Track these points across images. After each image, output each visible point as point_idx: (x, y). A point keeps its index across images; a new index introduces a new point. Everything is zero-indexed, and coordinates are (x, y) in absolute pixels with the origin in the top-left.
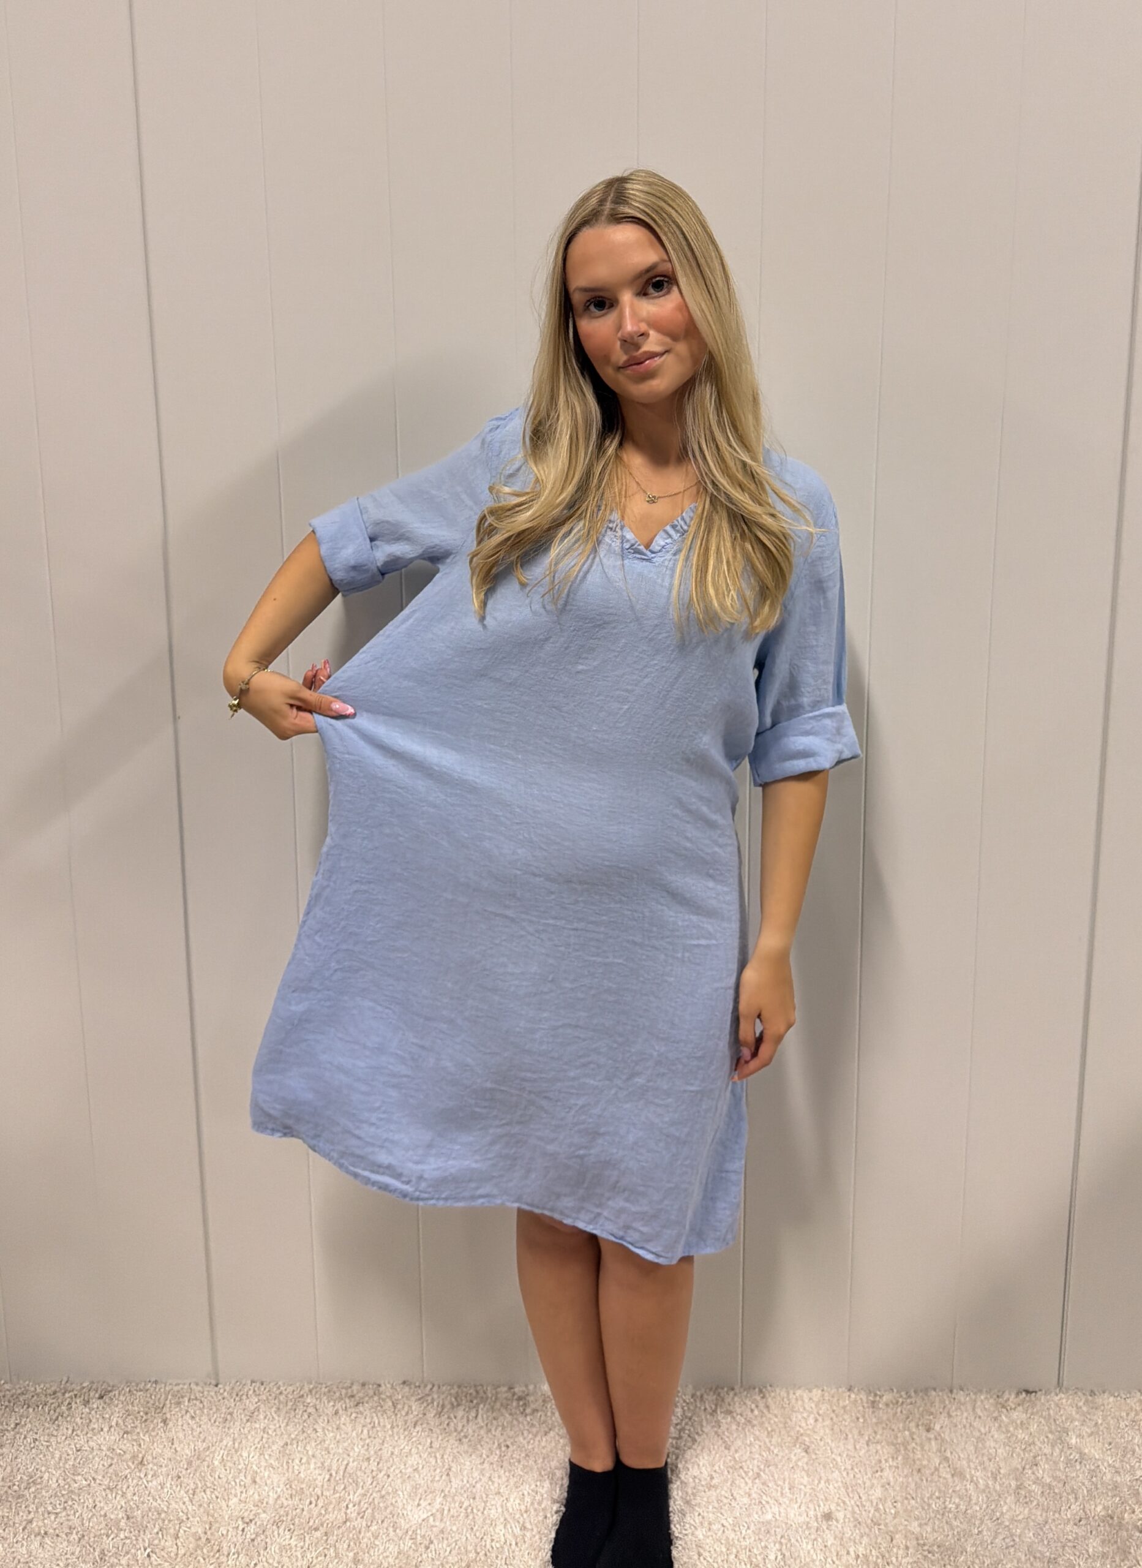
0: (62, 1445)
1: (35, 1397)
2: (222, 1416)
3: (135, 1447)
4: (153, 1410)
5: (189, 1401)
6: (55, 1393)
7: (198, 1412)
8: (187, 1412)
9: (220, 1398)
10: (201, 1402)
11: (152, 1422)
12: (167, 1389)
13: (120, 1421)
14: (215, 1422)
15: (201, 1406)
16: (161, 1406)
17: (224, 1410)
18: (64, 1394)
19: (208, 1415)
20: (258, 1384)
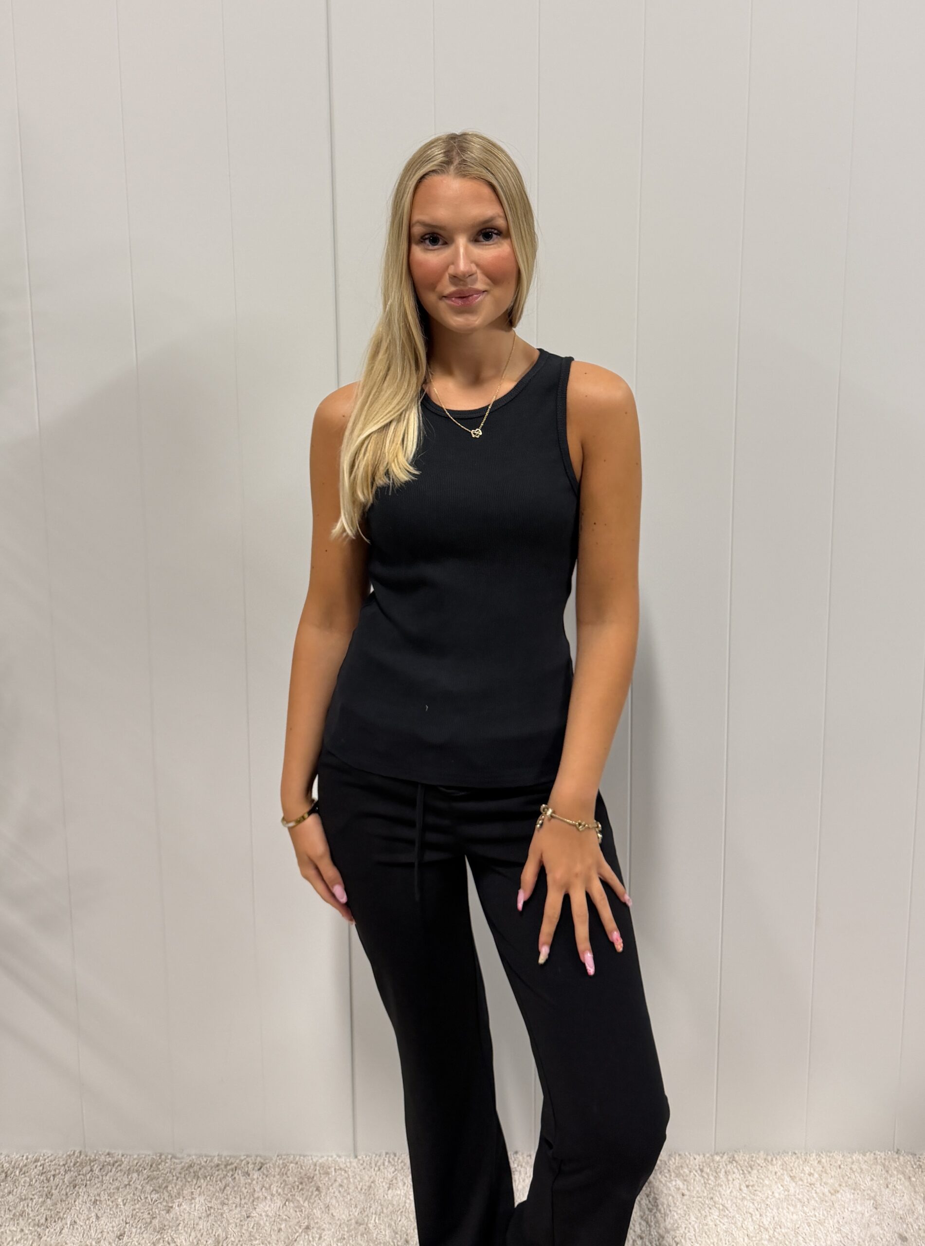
0: (234, 1212)
1: (203, 1169)
2: (367, 1184)
3: (298, 1213)
4: (306, 1179)
5: (335, 1169)
6: (218, 1165)
7: (345, 1181)
8: (335, 1180)
9: (361, 1168)
10: (346, 1172)
11: (308, 1190)
12: (315, 1160)
13: (280, 1190)
14: (361, 1189)
15: (346, 1175)
16: (312, 1175)
17: (367, 1178)
18: (226, 1166)
19: (354, 1183)
20: (392, 1156)
